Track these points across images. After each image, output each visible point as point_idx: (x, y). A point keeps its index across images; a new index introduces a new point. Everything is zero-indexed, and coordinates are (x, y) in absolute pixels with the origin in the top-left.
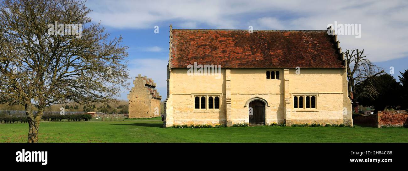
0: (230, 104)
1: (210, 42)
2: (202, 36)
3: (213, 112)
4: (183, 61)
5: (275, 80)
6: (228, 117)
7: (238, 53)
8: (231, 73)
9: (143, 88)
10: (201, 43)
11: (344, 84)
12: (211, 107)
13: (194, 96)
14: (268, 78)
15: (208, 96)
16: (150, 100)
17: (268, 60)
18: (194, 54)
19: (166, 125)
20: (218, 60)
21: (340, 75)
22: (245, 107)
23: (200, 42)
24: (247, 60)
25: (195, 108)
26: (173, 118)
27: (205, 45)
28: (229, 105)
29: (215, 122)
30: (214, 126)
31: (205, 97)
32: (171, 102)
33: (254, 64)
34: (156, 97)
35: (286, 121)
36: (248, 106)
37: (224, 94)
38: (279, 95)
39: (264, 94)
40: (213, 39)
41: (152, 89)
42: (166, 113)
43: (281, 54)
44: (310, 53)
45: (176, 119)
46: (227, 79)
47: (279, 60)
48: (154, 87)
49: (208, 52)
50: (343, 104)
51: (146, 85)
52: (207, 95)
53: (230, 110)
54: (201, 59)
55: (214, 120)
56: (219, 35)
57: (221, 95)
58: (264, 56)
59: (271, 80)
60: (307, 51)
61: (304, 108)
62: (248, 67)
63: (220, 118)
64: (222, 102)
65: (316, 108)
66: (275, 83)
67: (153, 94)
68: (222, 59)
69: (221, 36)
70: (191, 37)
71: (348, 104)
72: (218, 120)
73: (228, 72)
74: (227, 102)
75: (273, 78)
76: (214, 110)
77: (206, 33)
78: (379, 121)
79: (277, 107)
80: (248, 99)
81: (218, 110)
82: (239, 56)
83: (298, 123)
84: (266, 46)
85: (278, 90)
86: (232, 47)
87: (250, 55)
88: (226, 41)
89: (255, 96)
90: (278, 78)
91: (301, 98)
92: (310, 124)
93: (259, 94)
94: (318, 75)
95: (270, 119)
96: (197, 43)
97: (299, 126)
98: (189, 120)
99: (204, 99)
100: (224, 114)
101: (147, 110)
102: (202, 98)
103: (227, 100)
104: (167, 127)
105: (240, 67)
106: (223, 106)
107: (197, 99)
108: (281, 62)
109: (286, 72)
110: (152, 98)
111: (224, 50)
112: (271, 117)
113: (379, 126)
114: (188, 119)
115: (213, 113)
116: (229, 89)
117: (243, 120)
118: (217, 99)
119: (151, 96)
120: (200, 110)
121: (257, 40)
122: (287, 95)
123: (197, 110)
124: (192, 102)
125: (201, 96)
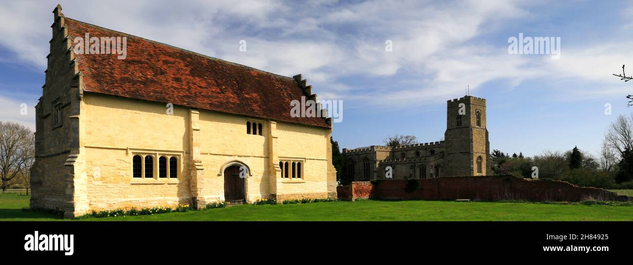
0: (202, 169)
3: (169, 184)
4: (107, 83)
5: (258, 136)
6: (198, 192)
7: (201, 87)
8: (200, 118)
11: (328, 149)
13: (133, 153)
15: (159, 154)
17: (246, 105)
18: (125, 74)
19: (75, 213)
20: (174, 92)
21: (323, 136)
22: (219, 175)
24: (219, 100)
25: (134, 177)
26: (86, 197)
28: (200, 171)
29: (173, 202)
31: (154, 156)
32: (83, 163)
35: (277, 197)
36: (223, 174)
38: (263, 158)
39: (245, 156)
42: (73, 187)
43: (258, 98)
45: (94, 199)
46: (193, 127)
47: (260, 107)
49: (150, 75)
50: (328, 173)
52: (158, 153)
53: (202, 181)
54: (142, 86)
55: (171, 198)
57: (182, 154)
58: (238, 97)
59: (251, 135)
61: (290, 179)
63: (179, 195)
65: (303, 179)
66: (258, 140)
68: (179, 92)
71: (333, 173)
72: (177, 199)
73: (195, 116)
74: (197, 167)
76: (169, 180)
78: (353, 193)
79: (260, 177)
80: (224, 162)
81: (175, 180)
82: (204, 92)
83: (291, 198)
85: (260, 151)
86: (188, 75)
87: (219, 93)
88: (174, 63)
89: (232, 159)
90: (260, 134)
92: (300, 199)
93: (239, 156)
94: (304, 134)
95: (253, 195)
97: (291, 203)
98: (123, 200)
99: (150, 160)
102: (146, 158)
103: (196, 164)
104: (76, 216)
106: (185, 174)
107: (137, 160)
109: (274, 125)
111: (177, 77)
112: (254, 193)
113: (353, 199)
114: (120, 197)
115: (168, 186)
116: (198, 145)
117: (217, 196)
118: (174, 161)
120: (143, 180)
123: (138, 180)
124: (129, 164)
125: (145, 154)
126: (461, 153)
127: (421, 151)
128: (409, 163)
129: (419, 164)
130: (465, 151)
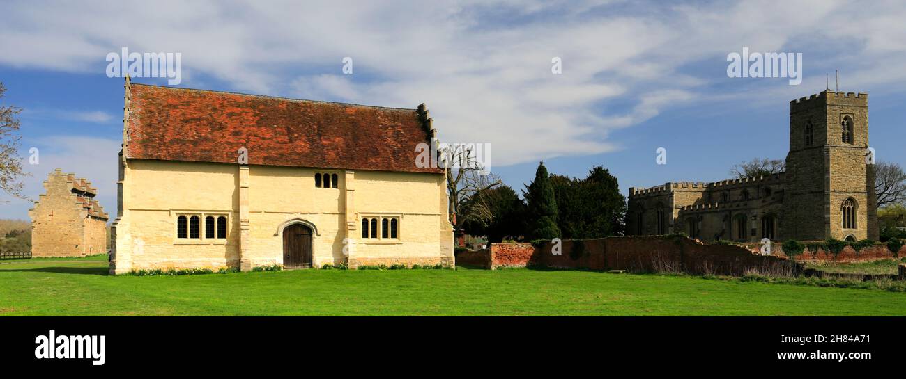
0: (247, 229)
1: (210, 115)
2: (193, 102)
3: (215, 245)
4: (153, 147)
5: (331, 189)
6: (243, 254)
7: (263, 139)
8: (251, 173)
9: (67, 197)
10: (191, 114)
11: (442, 200)
12: (210, 234)
13: (177, 214)
14: (318, 184)
15: (205, 214)
16: (82, 222)
17: (318, 154)
18: (177, 135)
19: (116, 271)
20: (225, 148)
21: (436, 184)
22: (275, 235)
23: (190, 112)
24: (281, 151)
25: (179, 237)
26: (130, 257)
27: (200, 119)
28: (246, 231)
29: (218, 264)
30: (217, 271)
31: (199, 216)
32: (125, 225)
33: (292, 160)
34: (97, 214)
35: (349, 261)
36: (281, 234)
37: (237, 212)
38: (337, 216)
39: (311, 214)
40: (215, 109)
41: (87, 199)
42: (115, 247)
43: (342, 143)
44: (389, 147)
45: (137, 259)
46: (242, 184)
47: (338, 154)
48: (91, 195)
49: (205, 132)
50: (441, 232)
51: (74, 191)
52: (203, 213)
53: (247, 242)
54: (192, 146)
55: (216, 259)
56: (228, 102)
57: (230, 213)
58: (311, 145)
59: (323, 189)
60: (386, 143)
61: (379, 239)
62: (281, 164)
63: (227, 256)
64: (233, 227)
65: (399, 239)
66: (332, 194)
67: (89, 209)
68: (232, 148)
69: (232, 105)
70: (170, 102)
71: (448, 232)
72: (225, 260)
73: (244, 173)
74: (242, 227)
75: (327, 185)
76: (216, 240)
77: (201, 97)
78: (493, 259)
79: (333, 237)
80: (282, 221)
81: (223, 241)
82: (265, 144)
83: (369, 263)
84: (314, 130)
85: (335, 207)
86: (253, 126)
87: (286, 143)
88: (239, 115)
89: (294, 216)
90: (335, 186)
91: (374, 222)
92: (389, 265)
93: (301, 213)
94: (402, 183)
95: (321, 257)
96: (183, 114)
97: (370, 268)
98: (165, 260)
99: (195, 221)
100: (236, 247)
101: (75, 240)
102: (192, 218)
103: (242, 223)
104: (117, 273)
105: (267, 164)
106: (234, 234)
107: (182, 220)
108: (341, 158)
109: (350, 176)
110: (87, 217)
111: (237, 130)
112: (322, 254)
113: (494, 267)
114: (162, 257)
115: (215, 247)
116: (247, 204)
117: (272, 259)
118: (223, 221)
119: (85, 213)
120: (189, 240)
121: (299, 117)
122: (350, 217)
123: (182, 240)
124: (171, 226)
125: (190, 214)
126: (812, 192)
127: (751, 191)
128: (723, 211)
129: (736, 213)
130: (817, 190)
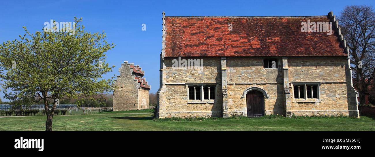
0: (226, 94)
1: (205, 30)
2: (196, 24)
3: (209, 103)
6: (224, 109)
9: (130, 77)
10: (195, 30)
12: (206, 97)
13: (189, 86)
14: (266, 66)
16: (137, 91)
17: (266, 48)
18: (188, 42)
19: (159, 117)
20: (213, 48)
22: (242, 97)
27: (200, 33)
31: (200, 87)
33: (250, 53)
34: (145, 86)
37: (220, 84)
38: (276, 85)
39: (262, 84)
40: (207, 27)
41: (140, 78)
43: (279, 41)
44: (309, 41)
46: (222, 68)
47: (277, 48)
48: (142, 75)
49: (202, 40)
51: (134, 73)
52: (202, 85)
53: (227, 102)
54: (195, 48)
56: (214, 22)
57: (216, 85)
58: (261, 43)
59: (268, 69)
60: (307, 38)
62: (244, 55)
63: (215, 110)
64: (218, 93)
67: (141, 83)
68: (217, 48)
69: (216, 23)
70: (185, 25)
73: (224, 62)
74: (223, 93)
75: (271, 67)
76: (209, 101)
77: (200, 20)
79: (275, 98)
80: (246, 89)
82: (235, 44)
84: (262, 33)
86: (228, 34)
87: (246, 43)
88: (220, 28)
89: (252, 86)
91: (302, 88)
93: (257, 84)
96: (191, 31)
99: (198, 90)
100: (220, 105)
101: (134, 101)
102: (196, 88)
103: (223, 91)
105: (236, 55)
106: (219, 97)
107: (191, 90)
108: (279, 50)
109: (285, 60)
110: (140, 88)
111: (219, 37)
117: (240, 111)
118: (213, 89)
119: (138, 86)
120: (195, 101)
121: (253, 27)
122: (286, 85)
123: (192, 101)
125: (195, 86)
